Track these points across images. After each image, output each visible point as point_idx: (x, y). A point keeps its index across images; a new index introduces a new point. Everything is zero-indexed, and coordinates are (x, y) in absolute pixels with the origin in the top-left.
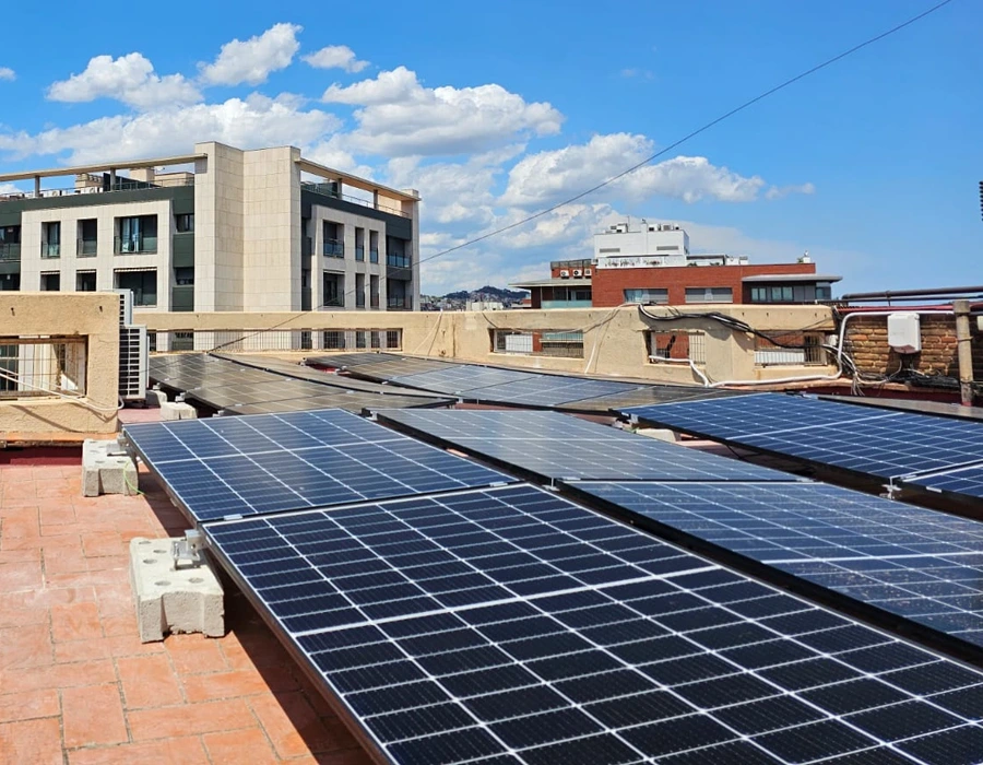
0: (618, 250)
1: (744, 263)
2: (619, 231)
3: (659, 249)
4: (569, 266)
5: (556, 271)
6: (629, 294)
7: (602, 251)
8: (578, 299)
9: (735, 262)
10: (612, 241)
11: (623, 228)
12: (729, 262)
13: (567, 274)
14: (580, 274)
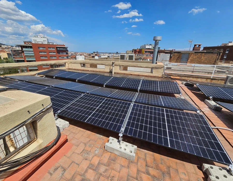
0: (36, 40)
1: (56, 44)
2: (36, 37)
3: (43, 41)
4: (27, 42)
5: (25, 43)
6: (39, 48)
7: (33, 40)
8: (30, 48)
9: (55, 44)
10: (35, 38)
11: (37, 36)
12: (54, 44)
13: (27, 44)
14: (30, 44)
